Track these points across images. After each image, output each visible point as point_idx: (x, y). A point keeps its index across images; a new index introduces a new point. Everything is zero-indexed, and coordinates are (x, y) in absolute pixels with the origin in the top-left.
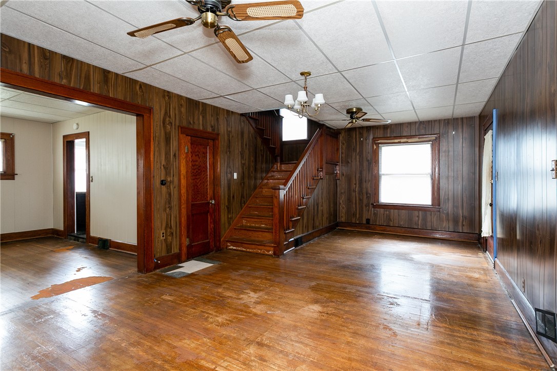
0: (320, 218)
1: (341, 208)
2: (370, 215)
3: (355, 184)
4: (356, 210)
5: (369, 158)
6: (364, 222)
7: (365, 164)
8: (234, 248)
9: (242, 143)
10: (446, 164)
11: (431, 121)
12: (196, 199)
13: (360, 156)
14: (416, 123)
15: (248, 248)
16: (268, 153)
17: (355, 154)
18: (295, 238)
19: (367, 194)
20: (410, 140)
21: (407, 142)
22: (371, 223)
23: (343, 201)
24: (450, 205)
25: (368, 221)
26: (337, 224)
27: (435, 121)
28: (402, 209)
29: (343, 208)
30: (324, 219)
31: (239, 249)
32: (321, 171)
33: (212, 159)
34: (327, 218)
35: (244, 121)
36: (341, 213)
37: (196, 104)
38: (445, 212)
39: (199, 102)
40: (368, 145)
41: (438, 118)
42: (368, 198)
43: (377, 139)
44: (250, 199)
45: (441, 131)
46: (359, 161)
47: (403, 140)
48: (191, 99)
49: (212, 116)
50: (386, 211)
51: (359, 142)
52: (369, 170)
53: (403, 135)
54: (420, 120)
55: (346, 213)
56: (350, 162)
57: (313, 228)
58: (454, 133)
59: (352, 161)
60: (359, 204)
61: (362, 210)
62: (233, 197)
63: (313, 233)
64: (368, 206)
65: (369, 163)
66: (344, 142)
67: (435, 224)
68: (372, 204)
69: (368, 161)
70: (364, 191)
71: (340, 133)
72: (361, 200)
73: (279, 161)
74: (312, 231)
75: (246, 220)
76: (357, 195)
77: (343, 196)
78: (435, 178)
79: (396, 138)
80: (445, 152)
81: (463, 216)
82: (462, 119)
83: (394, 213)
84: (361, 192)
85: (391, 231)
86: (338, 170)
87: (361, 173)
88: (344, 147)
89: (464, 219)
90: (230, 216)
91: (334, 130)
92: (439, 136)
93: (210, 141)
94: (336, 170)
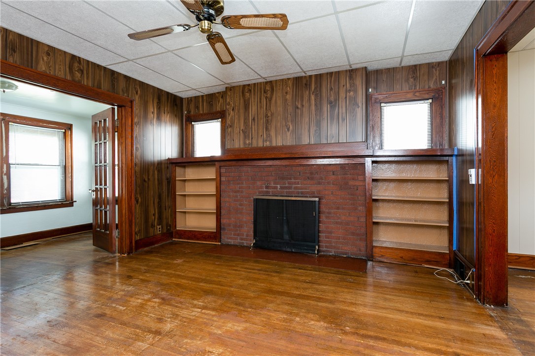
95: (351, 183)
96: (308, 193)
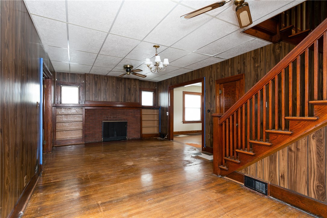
95: (136, 115)
96: (123, 119)
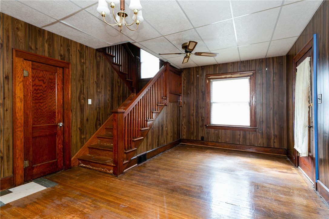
0: (164, 137)
1: (183, 128)
2: (204, 134)
3: (193, 110)
4: (194, 130)
5: (203, 90)
6: (200, 139)
7: (201, 94)
8: (84, 165)
9: (98, 74)
10: (261, 94)
11: (249, 60)
12: (40, 122)
13: (196, 89)
14: (238, 62)
15: (94, 166)
16: (125, 85)
17: (193, 87)
18: (138, 156)
19: (201, 118)
20: (233, 76)
21: (231, 77)
22: (205, 139)
23: (184, 123)
24: (264, 126)
25: (203, 138)
26: (180, 141)
27: (252, 60)
28: (228, 130)
29: (185, 128)
30: (169, 137)
31: (88, 166)
32: (165, 99)
33: (61, 85)
34: (171, 137)
35: (100, 56)
36: (183, 132)
37: (39, 31)
38: (260, 131)
39: (44, 30)
40: (203, 80)
41: (255, 59)
42: (203, 120)
43: (209, 75)
44: (106, 122)
45: (257, 68)
46: (196, 93)
47: (228, 76)
48: (32, 25)
49: (61, 46)
50: (216, 131)
51: (196, 78)
52: (203, 99)
53: (228, 72)
54: (241, 60)
55: (186, 132)
56: (189, 93)
57: (158, 146)
58: (267, 69)
59: (191, 93)
60: (196, 125)
61: (198, 130)
62: (87, 120)
63: (158, 149)
64: (203, 126)
65: (204, 94)
66: (185, 78)
67: (252, 141)
68: (205, 125)
69: (203, 92)
70: (200, 115)
71: (182, 72)
72: (197, 122)
73: (135, 92)
74: (157, 148)
75: (100, 140)
76: (195, 118)
77: (185, 119)
78: (252, 104)
79: (223, 74)
80: (260, 84)
81: (274, 135)
82: (273, 58)
83: (222, 132)
84: (197, 116)
85: (220, 147)
86: (181, 100)
87: (197, 102)
88: (185, 82)
89: (275, 137)
90: (83, 137)
91: (178, 69)
92: (256, 72)
93: (58, 68)
94: (179, 99)
